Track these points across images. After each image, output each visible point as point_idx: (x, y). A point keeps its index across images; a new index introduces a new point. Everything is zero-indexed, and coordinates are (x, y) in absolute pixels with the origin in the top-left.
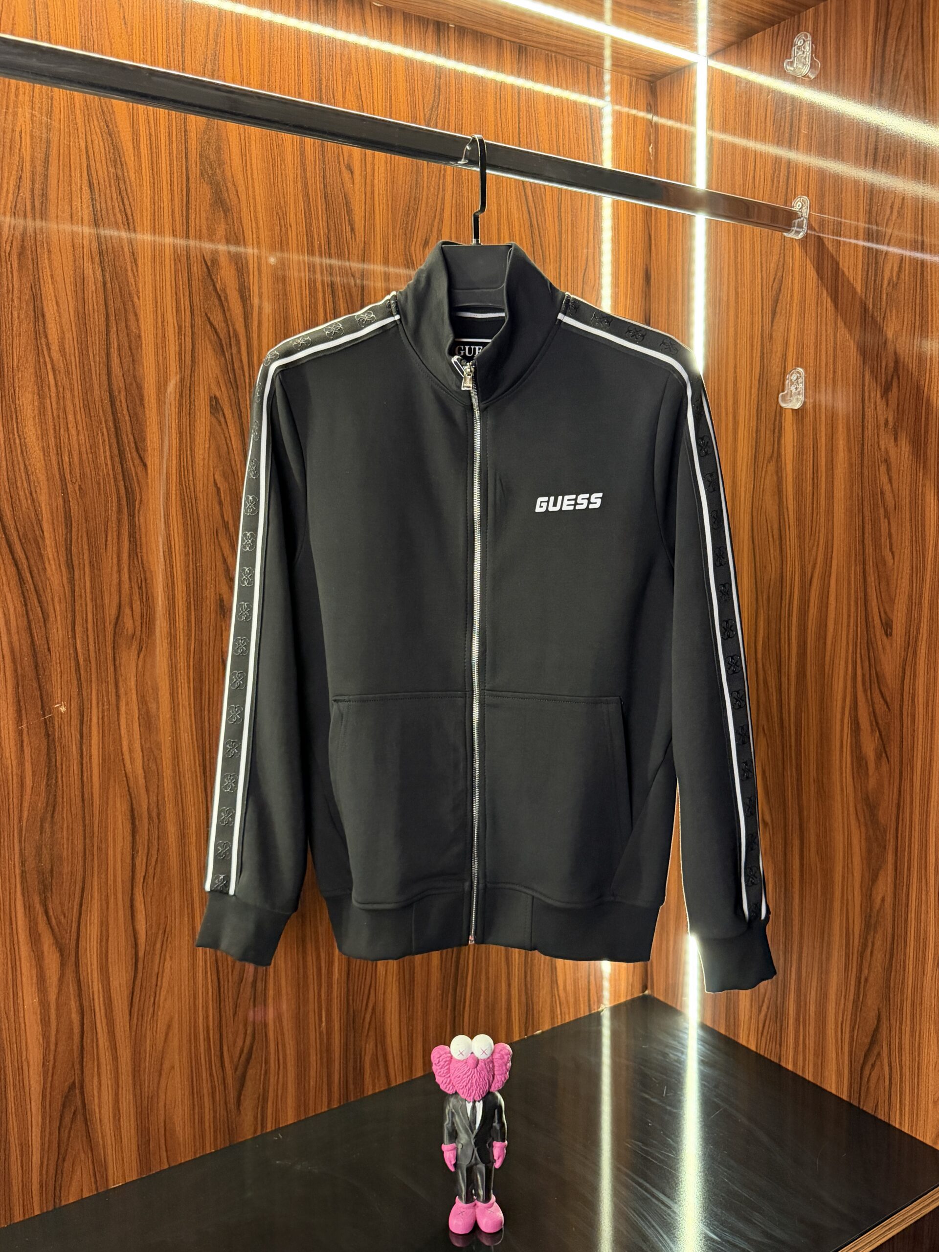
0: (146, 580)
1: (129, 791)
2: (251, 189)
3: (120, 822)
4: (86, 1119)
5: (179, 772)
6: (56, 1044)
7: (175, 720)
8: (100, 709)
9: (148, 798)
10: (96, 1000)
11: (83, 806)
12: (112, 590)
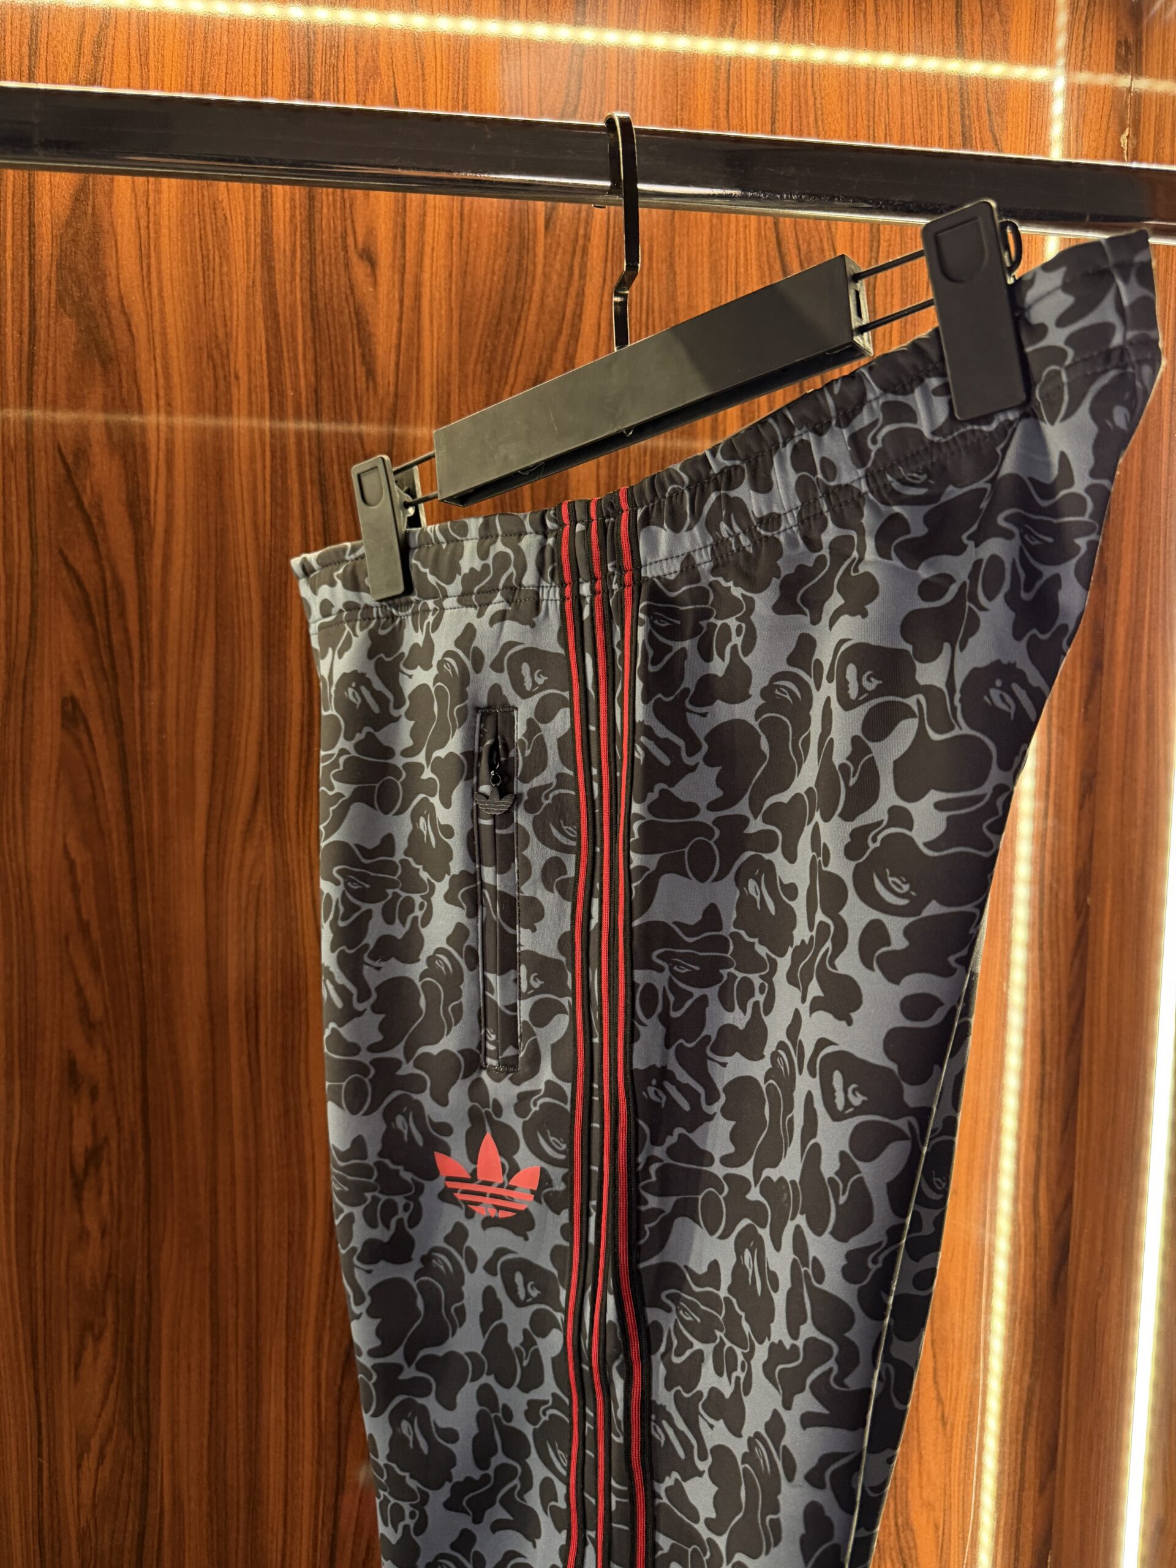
2: (157, 317)
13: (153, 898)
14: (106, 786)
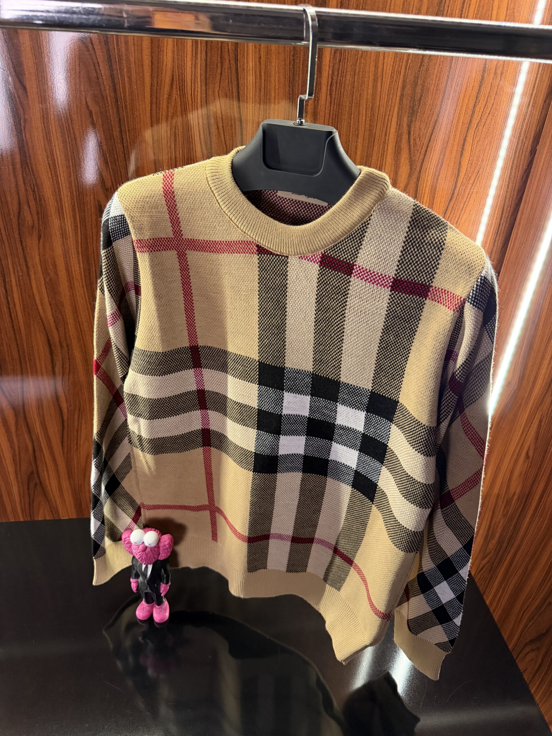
0: (37, 185)
1: (44, 328)
3: (41, 346)
4: (43, 489)
5: (79, 322)
6: (19, 453)
7: (71, 287)
8: (16, 274)
9: (59, 335)
10: (40, 437)
11: (15, 333)
12: (12, 191)
13: (129, 130)
14: (103, 72)
